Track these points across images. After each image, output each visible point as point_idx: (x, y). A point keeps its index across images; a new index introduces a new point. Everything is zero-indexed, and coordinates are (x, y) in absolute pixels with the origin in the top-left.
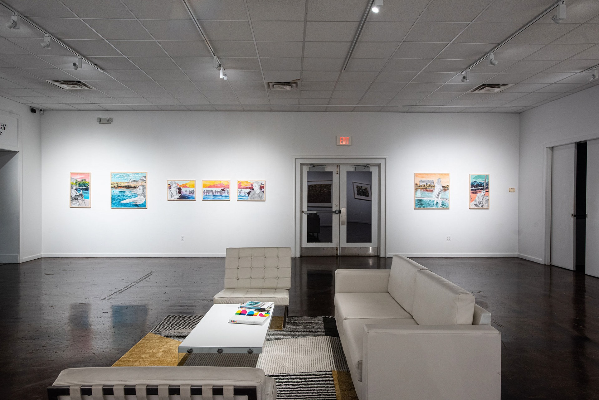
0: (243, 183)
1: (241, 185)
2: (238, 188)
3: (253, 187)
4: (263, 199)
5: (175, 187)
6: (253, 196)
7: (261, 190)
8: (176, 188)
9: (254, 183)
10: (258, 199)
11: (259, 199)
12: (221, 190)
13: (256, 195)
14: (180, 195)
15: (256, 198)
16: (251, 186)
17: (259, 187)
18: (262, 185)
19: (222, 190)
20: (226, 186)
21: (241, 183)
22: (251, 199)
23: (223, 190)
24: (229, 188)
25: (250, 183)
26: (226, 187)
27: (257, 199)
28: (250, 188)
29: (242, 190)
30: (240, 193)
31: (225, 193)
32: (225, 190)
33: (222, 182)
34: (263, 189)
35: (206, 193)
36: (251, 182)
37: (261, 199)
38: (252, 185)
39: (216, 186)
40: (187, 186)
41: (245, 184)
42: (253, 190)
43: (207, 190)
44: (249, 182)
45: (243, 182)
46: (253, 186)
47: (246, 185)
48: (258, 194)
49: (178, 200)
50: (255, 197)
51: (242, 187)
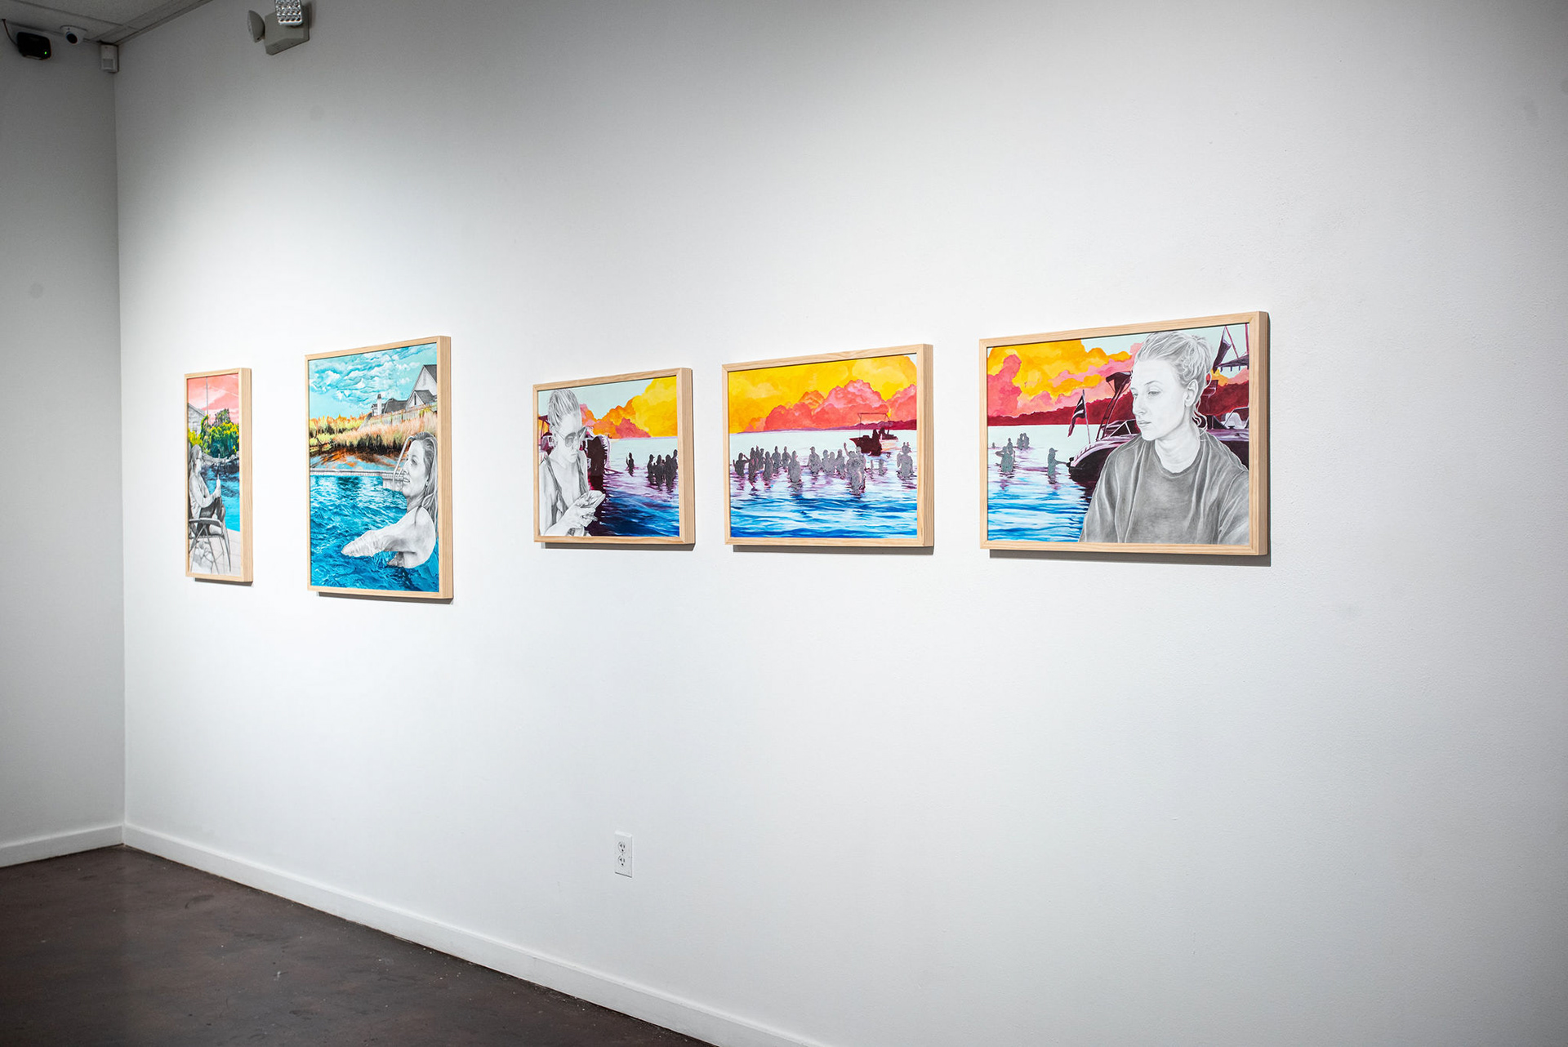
0: (1030, 362)
1: (1017, 382)
2: (992, 421)
3: (1130, 398)
4: (1239, 541)
5: (573, 434)
6: (1133, 505)
7: (1215, 425)
8: (577, 444)
9: (1138, 350)
10: (1181, 539)
11: (1189, 537)
12: (852, 447)
13: (1161, 493)
14: (598, 497)
15: (1163, 527)
16: (1106, 392)
17: (1192, 396)
18: (1228, 375)
19: (861, 442)
20: (893, 403)
21: (1013, 364)
22: (1111, 536)
23: (870, 446)
24: (912, 425)
25: (1099, 363)
26: (892, 415)
27: (1169, 539)
28: (1097, 413)
29: (1024, 443)
30: (1008, 468)
31: (882, 472)
32: (885, 445)
33: (868, 372)
34: (1231, 419)
35: (752, 480)
36: (1112, 347)
37: (1214, 538)
38: (1120, 380)
39: (816, 409)
40: (639, 422)
41: (1055, 369)
42: (1135, 429)
43: (756, 454)
44: (1088, 345)
45: (1031, 352)
46: (1136, 385)
47: (1067, 378)
48: (1178, 481)
49: (590, 539)
50: (1155, 517)
51: (1026, 403)
